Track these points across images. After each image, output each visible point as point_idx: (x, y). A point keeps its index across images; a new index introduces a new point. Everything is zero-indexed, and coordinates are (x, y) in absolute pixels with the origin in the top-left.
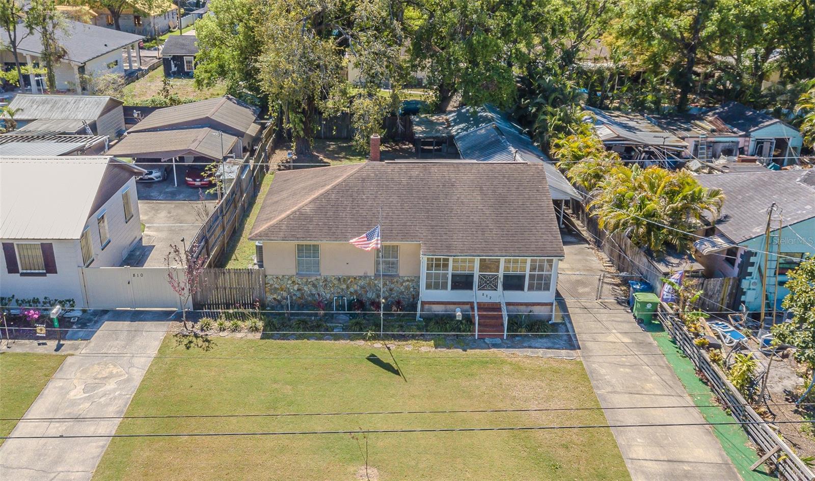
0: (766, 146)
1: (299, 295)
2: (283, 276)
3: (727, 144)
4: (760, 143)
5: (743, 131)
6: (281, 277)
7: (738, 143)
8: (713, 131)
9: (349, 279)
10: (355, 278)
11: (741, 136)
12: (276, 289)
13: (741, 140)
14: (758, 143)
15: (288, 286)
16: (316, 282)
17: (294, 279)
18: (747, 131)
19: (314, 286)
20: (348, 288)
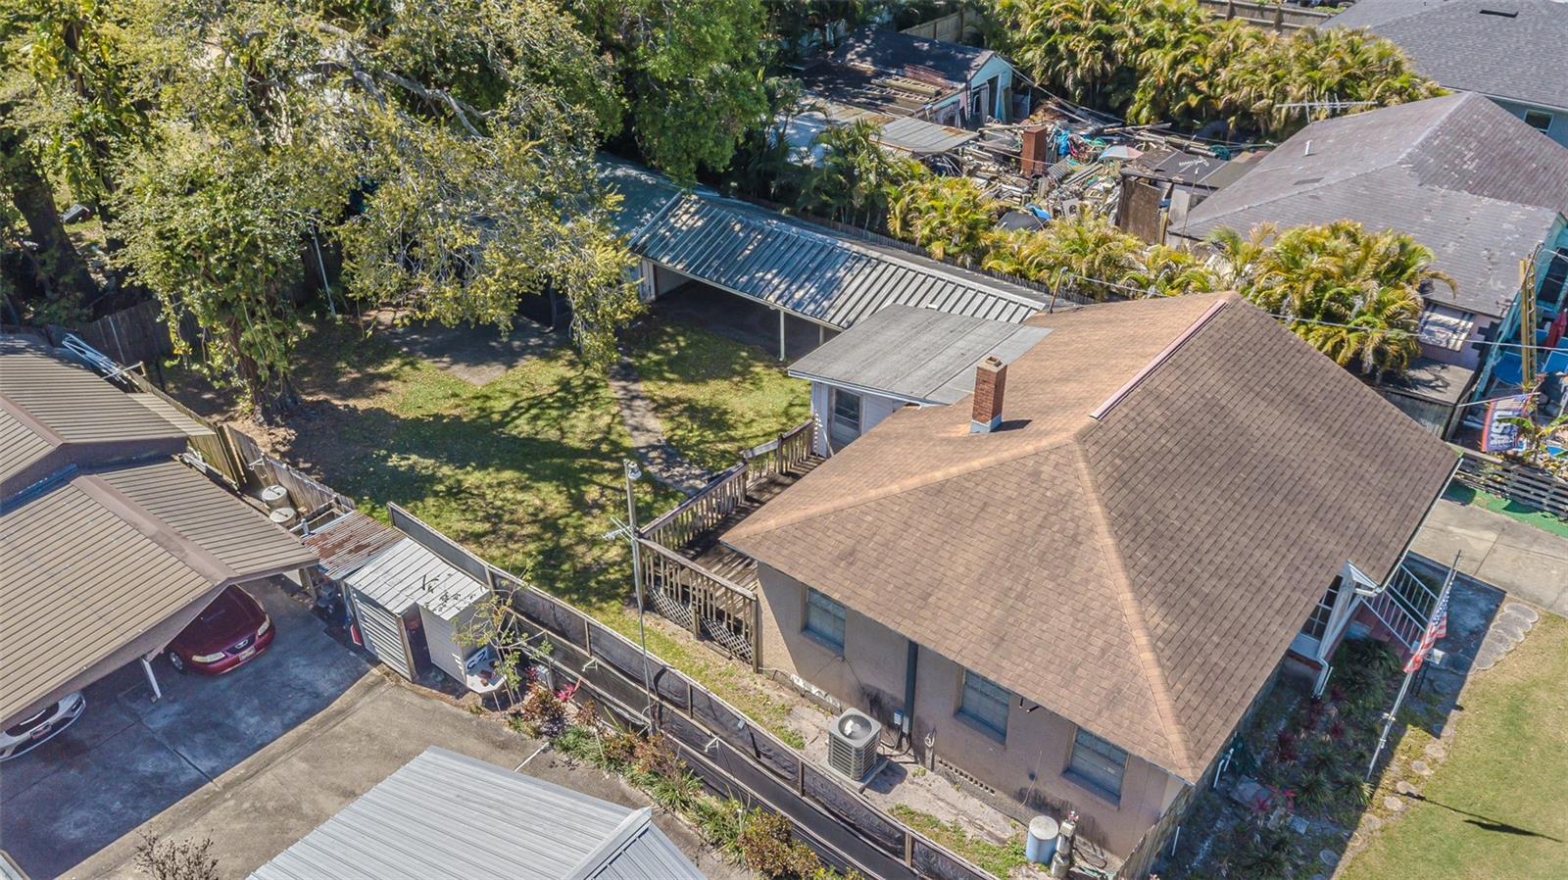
0: (983, 96)
3: (949, 108)
4: (976, 92)
5: (961, 81)
7: (958, 102)
8: (938, 94)
11: (962, 91)
13: (961, 97)
14: (976, 95)
18: (964, 80)
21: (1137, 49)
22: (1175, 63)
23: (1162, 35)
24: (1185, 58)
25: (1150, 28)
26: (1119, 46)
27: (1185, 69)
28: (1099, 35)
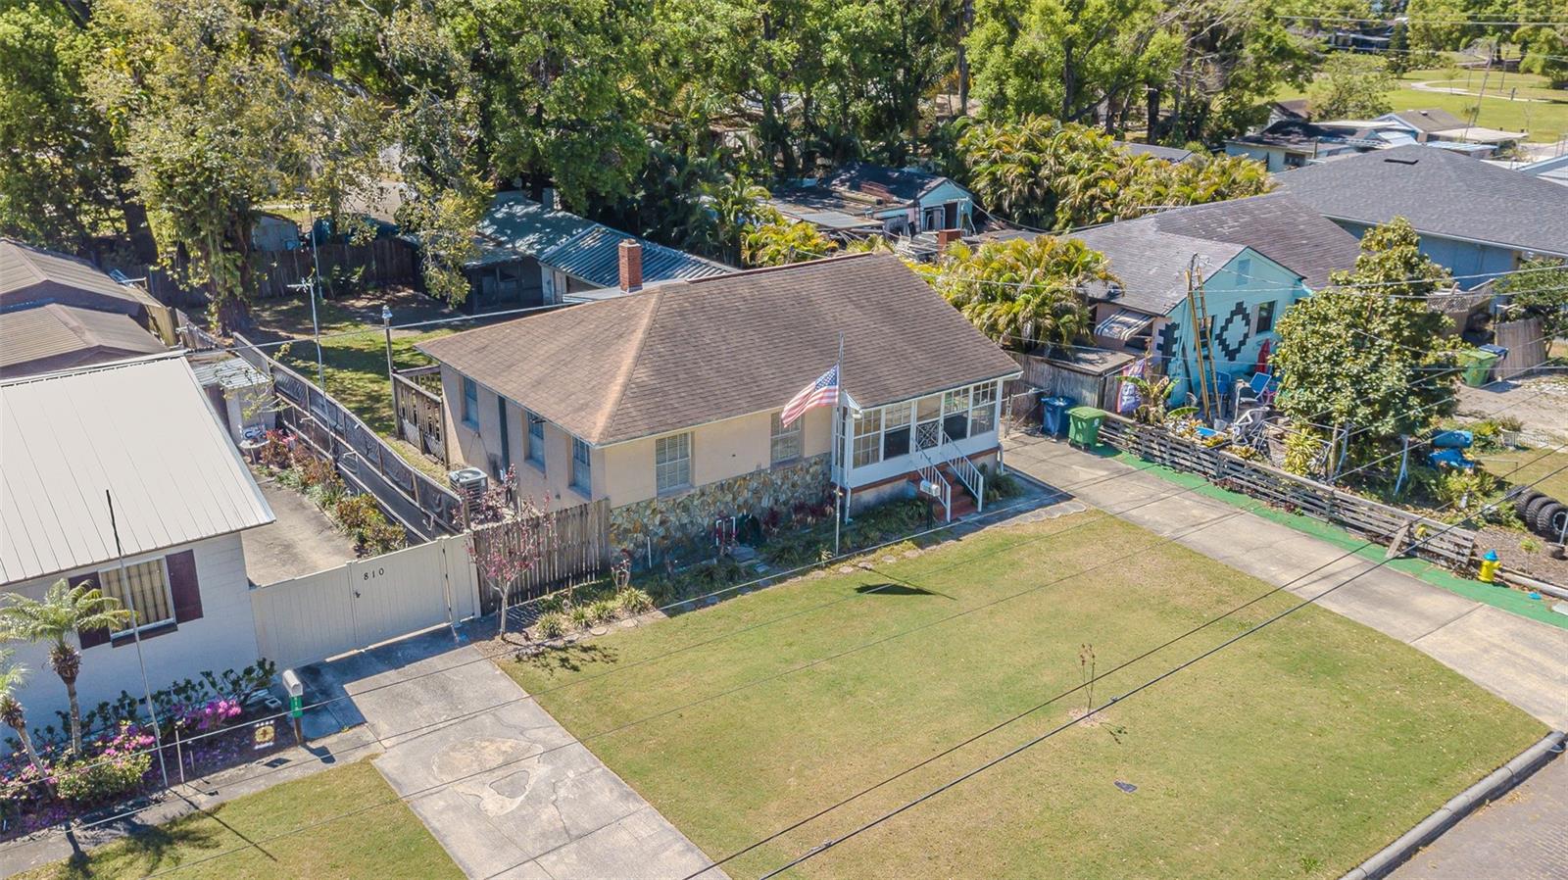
0: (937, 215)
1: (661, 531)
2: (638, 504)
3: (895, 220)
4: (929, 212)
5: (910, 199)
6: (634, 507)
7: (907, 216)
8: (879, 202)
9: (736, 482)
10: (745, 479)
11: (909, 206)
12: (626, 531)
13: (910, 211)
14: (928, 213)
15: (645, 520)
16: (687, 502)
17: (654, 505)
18: (915, 198)
19: (686, 509)
20: (734, 499)
21: (1058, 174)
22: (1086, 186)
23: (1078, 164)
24: (1095, 183)
25: (1070, 158)
26: (1044, 172)
27: (1093, 191)
28: (1029, 163)
